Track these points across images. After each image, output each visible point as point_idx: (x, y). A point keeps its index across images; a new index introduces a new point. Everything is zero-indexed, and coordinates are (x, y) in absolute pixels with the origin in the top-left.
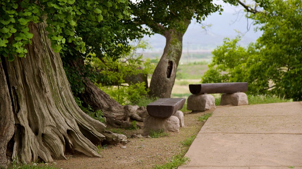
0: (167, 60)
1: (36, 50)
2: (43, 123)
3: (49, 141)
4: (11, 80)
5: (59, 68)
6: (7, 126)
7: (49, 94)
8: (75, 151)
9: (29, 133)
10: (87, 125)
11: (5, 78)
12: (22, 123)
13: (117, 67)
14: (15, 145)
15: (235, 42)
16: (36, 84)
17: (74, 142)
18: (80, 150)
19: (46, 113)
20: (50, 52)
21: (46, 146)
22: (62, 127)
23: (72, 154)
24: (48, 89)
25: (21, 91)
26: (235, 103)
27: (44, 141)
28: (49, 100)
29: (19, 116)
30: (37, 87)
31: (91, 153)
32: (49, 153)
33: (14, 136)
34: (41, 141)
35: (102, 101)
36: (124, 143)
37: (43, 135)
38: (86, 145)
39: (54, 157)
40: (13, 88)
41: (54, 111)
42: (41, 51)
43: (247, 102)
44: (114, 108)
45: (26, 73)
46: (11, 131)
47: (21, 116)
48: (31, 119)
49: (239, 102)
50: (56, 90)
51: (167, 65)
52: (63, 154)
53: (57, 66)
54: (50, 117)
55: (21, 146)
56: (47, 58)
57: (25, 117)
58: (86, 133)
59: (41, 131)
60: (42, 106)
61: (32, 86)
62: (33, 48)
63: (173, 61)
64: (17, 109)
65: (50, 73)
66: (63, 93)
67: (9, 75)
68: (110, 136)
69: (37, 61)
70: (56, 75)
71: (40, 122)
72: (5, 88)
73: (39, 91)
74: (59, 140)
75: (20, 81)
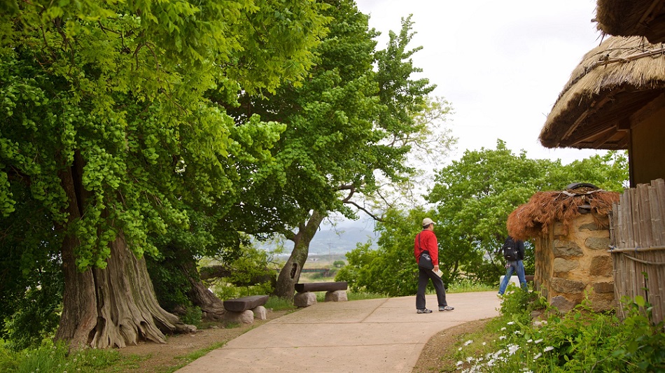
0: (292, 263)
1: (121, 257)
2: (122, 316)
3: (125, 331)
4: (98, 282)
5: (141, 271)
6: (90, 318)
7: (129, 292)
8: (147, 339)
9: (109, 325)
10: (161, 318)
11: (93, 280)
12: (104, 317)
13: (246, 268)
14: (97, 333)
15: (368, 246)
16: (119, 285)
17: (147, 332)
18: (150, 338)
19: (125, 308)
20: (133, 258)
21: (122, 335)
22: (137, 319)
23: (145, 341)
24: (129, 289)
25: (106, 291)
26: (336, 299)
27: (121, 331)
28: (129, 298)
29: (102, 311)
30: (119, 287)
31: (158, 340)
32: (123, 341)
33: (96, 326)
34: (118, 331)
35: (207, 299)
36: (193, 333)
37: (121, 326)
38: (155, 334)
39: (127, 343)
40: (100, 288)
41: (133, 306)
42: (125, 258)
43: (347, 298)
44: (214, 305)
45: (111, 276)
46: (93, 323)
47: (104, 310)
48: (114, 313)
49: (339, 299)
50: (136, 289)
51: (292, 267)
52: (135, 342)
53: (138, 270)
54: (129, 311)
55: (101, 334)
56: (131, 263)
57: (108, 312)
58: (159, 324)
59: (119, 323)
60: (122, 302)
61: (116, 286)
62: (119, 256)
63: (297, 263)
64: (100, 305)
65: (132, 276)
66: (142, 292)
67: (98, 278)
68: (181, 326)
69: (121, 266)
70: (137, 277)
71: (119, 316)
72: (92, 288)
73: (121, 291)
74: (133, 329)
75: (106, 283)
